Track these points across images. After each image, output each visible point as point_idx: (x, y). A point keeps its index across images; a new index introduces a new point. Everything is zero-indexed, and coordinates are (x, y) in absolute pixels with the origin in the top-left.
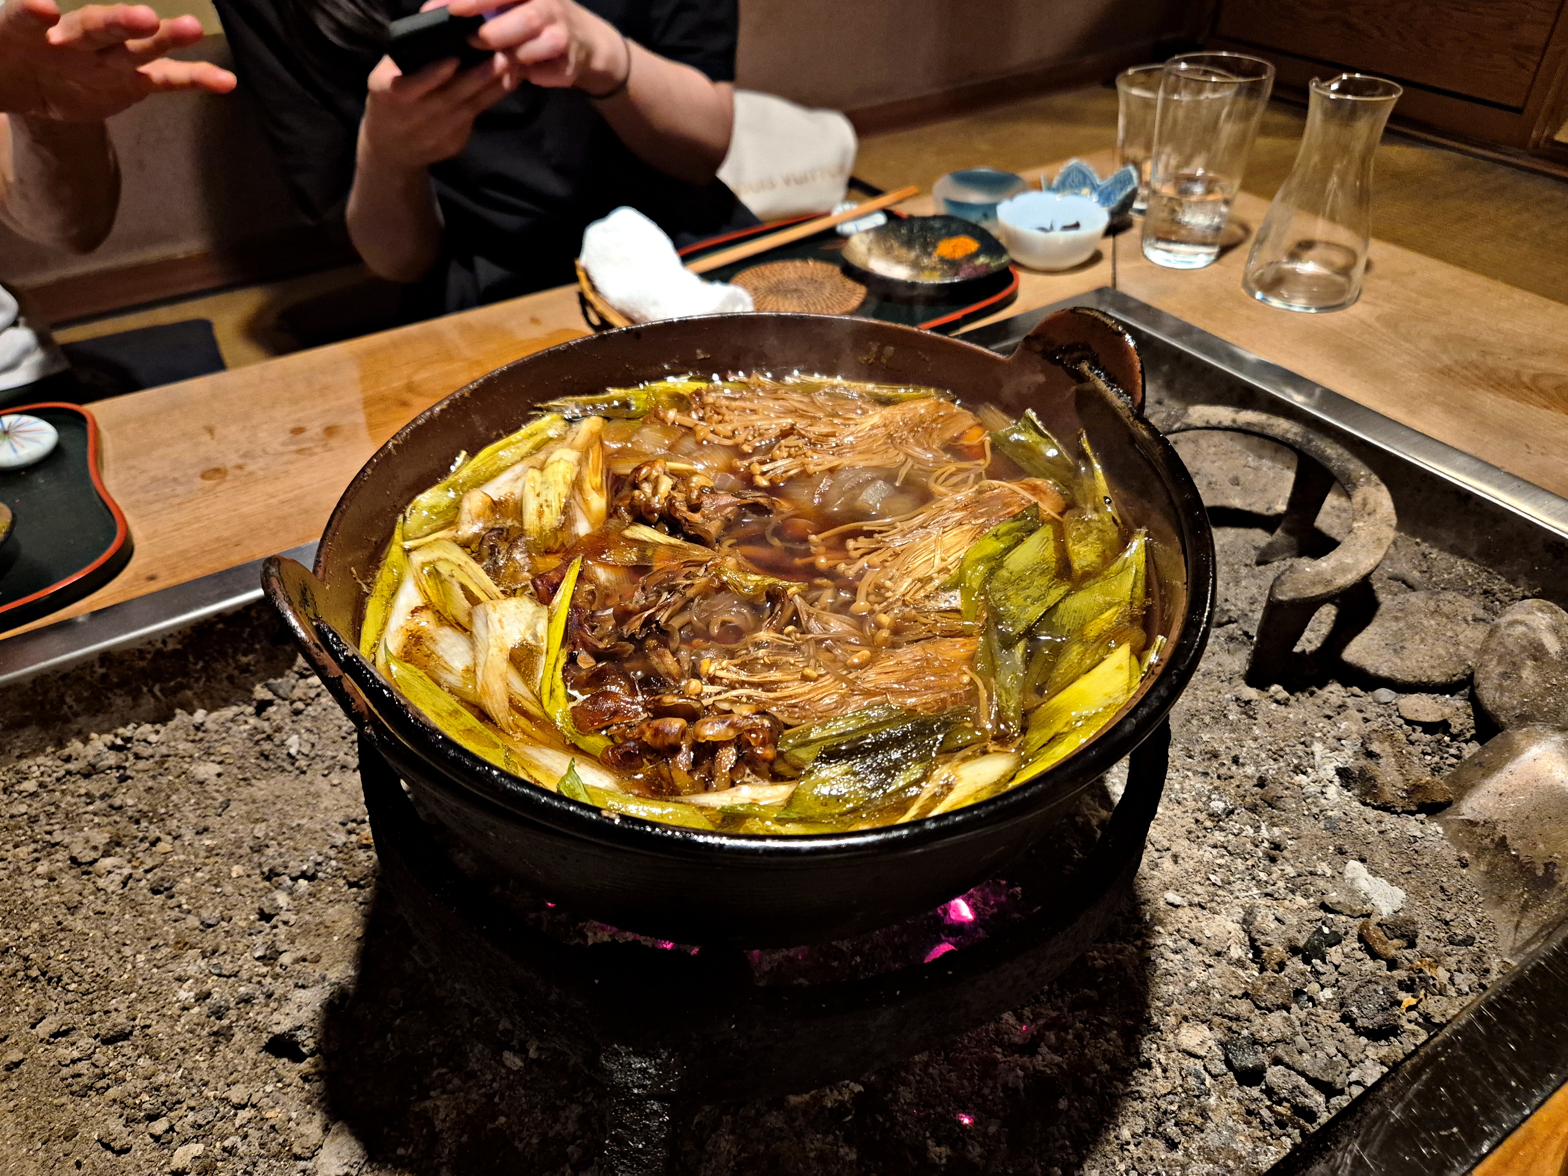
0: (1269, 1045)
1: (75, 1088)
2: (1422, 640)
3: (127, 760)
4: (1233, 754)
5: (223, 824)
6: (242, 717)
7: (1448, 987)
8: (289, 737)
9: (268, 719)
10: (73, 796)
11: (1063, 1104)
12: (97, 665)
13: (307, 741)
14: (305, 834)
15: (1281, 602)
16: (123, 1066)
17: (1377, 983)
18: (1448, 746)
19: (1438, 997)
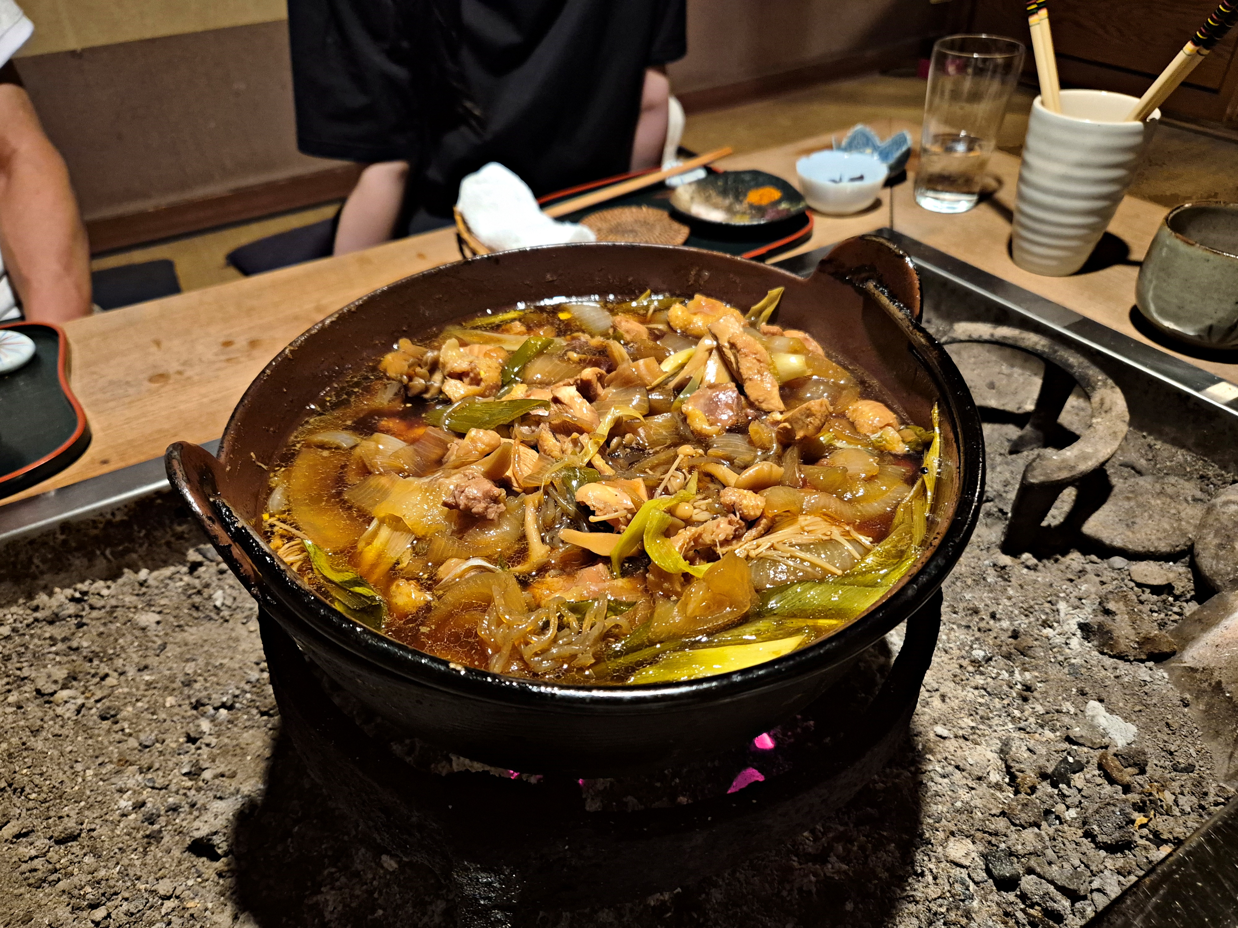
0: (1023, 857)
1: (32, 881)
2: (1150, 517)
3: (83, 610)
4: (991, 610)
5: (160, 663)
6: (178, 576)
7: (1174, 807)
8: (215, 592)
9: (199, 577)
10: (39, 639)
11: (849, 906)
12: (58, 532)
13: (230, 595)
14: (226, 672)
15: (1033, 484)
16: (72, 863)
17: (1114, 805)
18: (1171, 605)
19: (1166, 817)
